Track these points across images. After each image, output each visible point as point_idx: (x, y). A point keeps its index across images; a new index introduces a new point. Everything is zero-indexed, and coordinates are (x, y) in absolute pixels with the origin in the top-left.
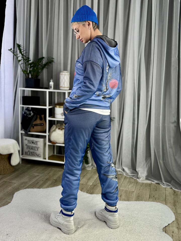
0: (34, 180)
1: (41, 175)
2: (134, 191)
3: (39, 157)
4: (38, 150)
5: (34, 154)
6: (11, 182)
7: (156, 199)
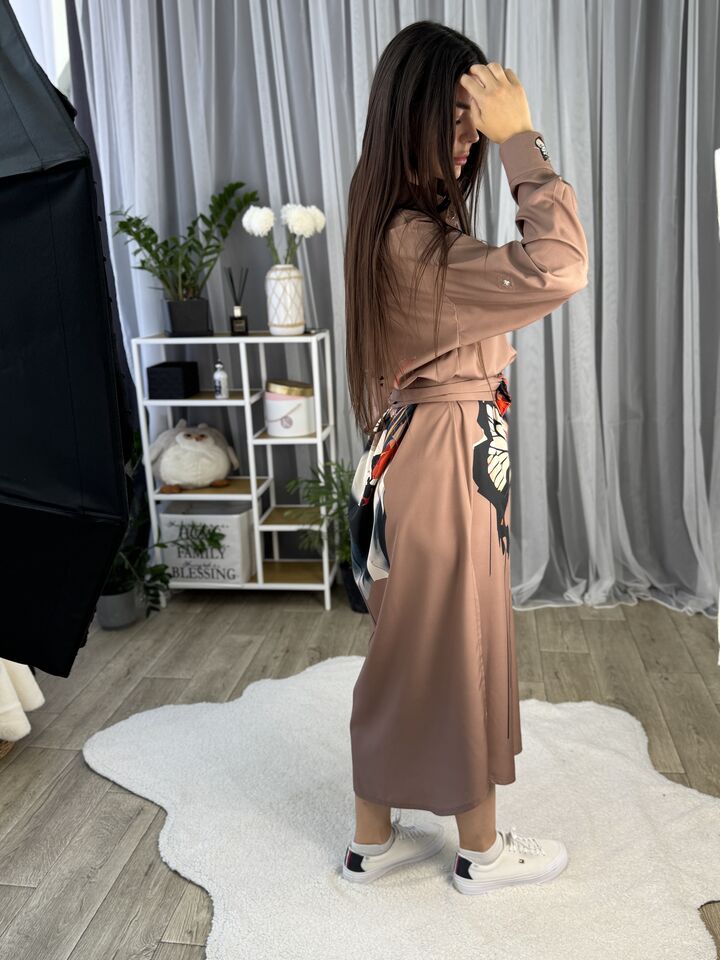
2: (587, 652)
3: (229, 577)
4: (222, 557)
5: (210, 572)
6: (173, 680)
7: (671, 670)
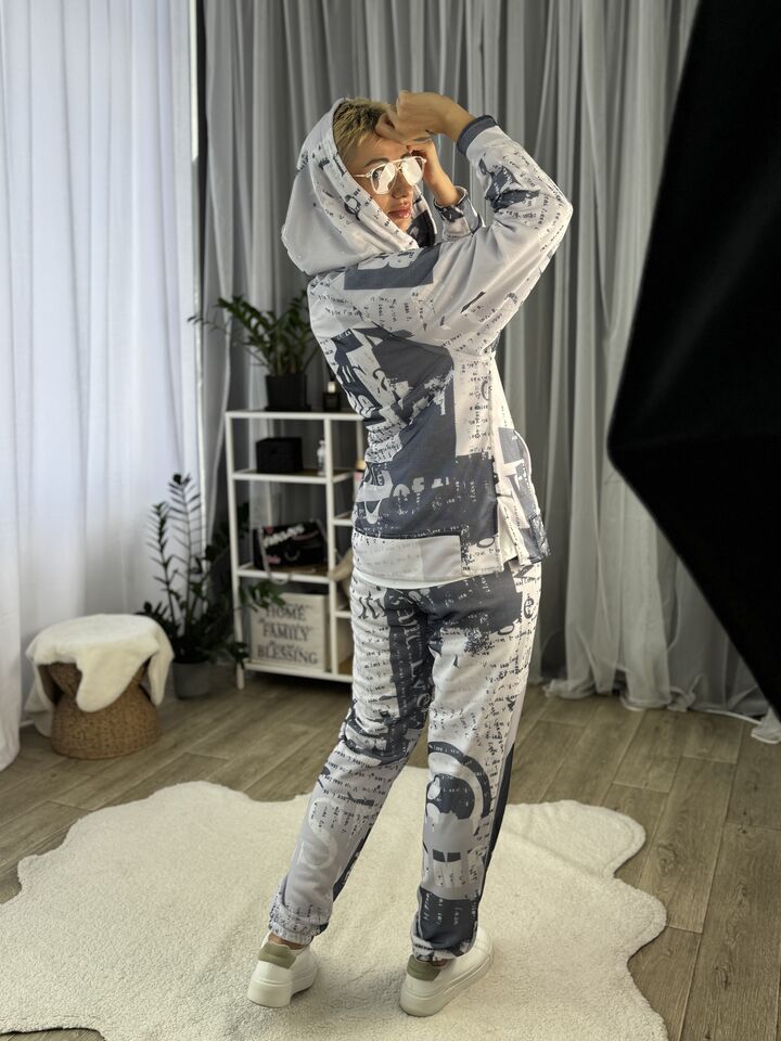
0: (291, 750)
1: (314, 732)
2: (667, 791)
6: (210, 758)
7: (754, 824)
